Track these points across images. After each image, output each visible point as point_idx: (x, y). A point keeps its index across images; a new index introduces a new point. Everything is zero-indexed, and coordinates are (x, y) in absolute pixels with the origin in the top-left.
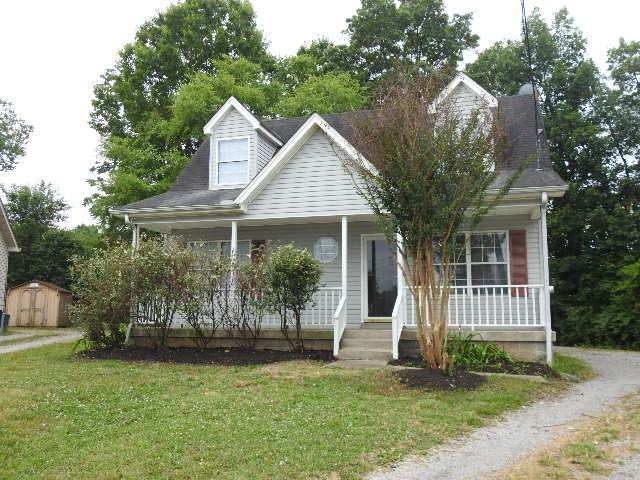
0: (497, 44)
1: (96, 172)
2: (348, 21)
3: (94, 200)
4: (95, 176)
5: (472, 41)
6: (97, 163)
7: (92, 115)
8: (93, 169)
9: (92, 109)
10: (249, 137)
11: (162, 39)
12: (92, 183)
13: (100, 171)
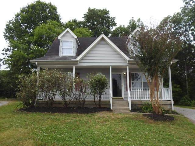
0: (120, 26)
1: (4, 51)
2: (84, 15)
3: (4, 60)
4: (4, 52)
5: (115, 24)
6: (5, 48)
7: (4, 33)
8: (3, 50)
9: (4, 31)
10: (73, 41)
11: (29, 13)
12: (3, 54)
13: (6, 51)
